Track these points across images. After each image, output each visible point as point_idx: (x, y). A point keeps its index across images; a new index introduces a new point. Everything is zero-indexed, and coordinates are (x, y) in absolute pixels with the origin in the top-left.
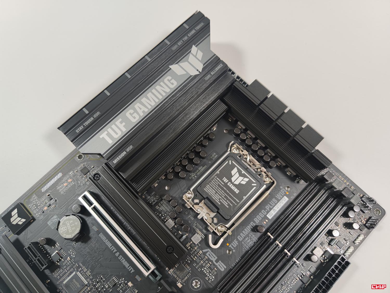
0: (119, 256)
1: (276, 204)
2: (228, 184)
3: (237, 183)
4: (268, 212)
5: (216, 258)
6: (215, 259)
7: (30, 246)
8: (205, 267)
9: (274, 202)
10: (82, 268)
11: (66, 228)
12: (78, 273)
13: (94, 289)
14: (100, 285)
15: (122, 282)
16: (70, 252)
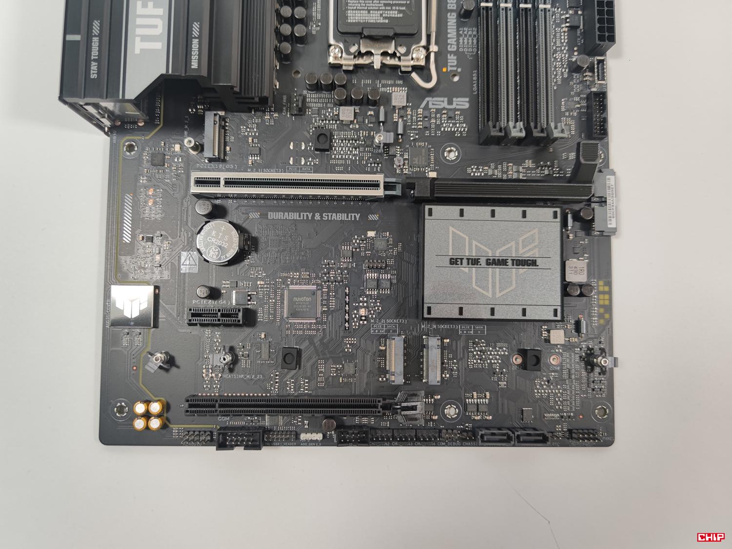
0: (322, 217)
6: (446, 102)
7: (192, 311)
8: (443, 124)
10: (290, 278)
11: (216, 248)
12: (292, 287)
13: (332, 284)
14: (334, 273)
15: (358, 241)
16: (254, 275)
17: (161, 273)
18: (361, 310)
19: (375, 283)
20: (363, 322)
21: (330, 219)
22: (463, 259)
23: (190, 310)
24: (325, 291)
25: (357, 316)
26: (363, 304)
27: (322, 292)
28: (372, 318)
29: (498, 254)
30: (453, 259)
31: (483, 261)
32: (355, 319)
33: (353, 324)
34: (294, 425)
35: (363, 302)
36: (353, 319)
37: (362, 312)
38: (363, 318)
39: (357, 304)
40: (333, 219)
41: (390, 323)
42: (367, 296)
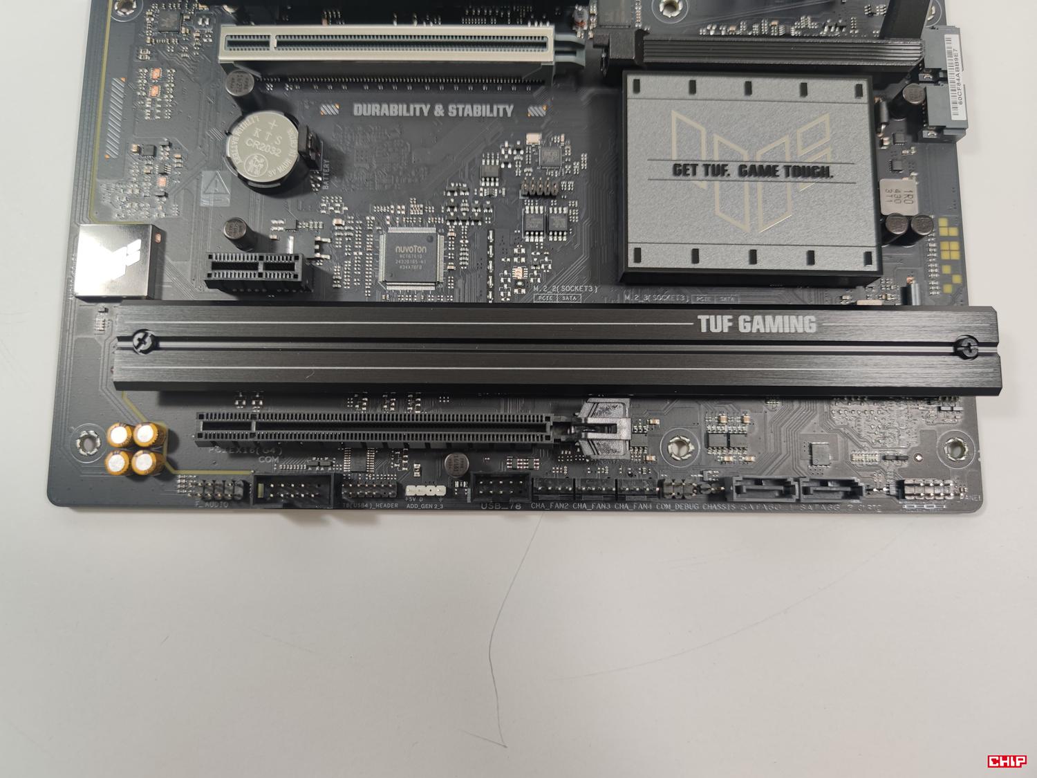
0: (446, 110)
7: (214, 261)
10: (389, 214)
11: (259, 158)
12: (392, 230)
13: (464, 225)
14: (467, 205)
15: (510, 152)
16: (327, 210)
17: (166, 207)
18: (516, 270)
19: (541, 221)
20: (520, 291)
21: (460, 114)
22: (697, 165)
23: (210, 257)
24: (452, 237)
25: (509, 280)
26: (519, 260)
27: (447, 239)
28: (535, 283)
29: (761, 157)
30: (680, 165)
31: (733, 169)
32: (506, 286)
33: (502, 294)
34: (392, 471)
35: (520, 255)
36: (502, 285)
37: (518, 273)
38: (520, 283)
39: (508, 260)
40: (465, 115)
41: (568, 292)
42: (526, 245)
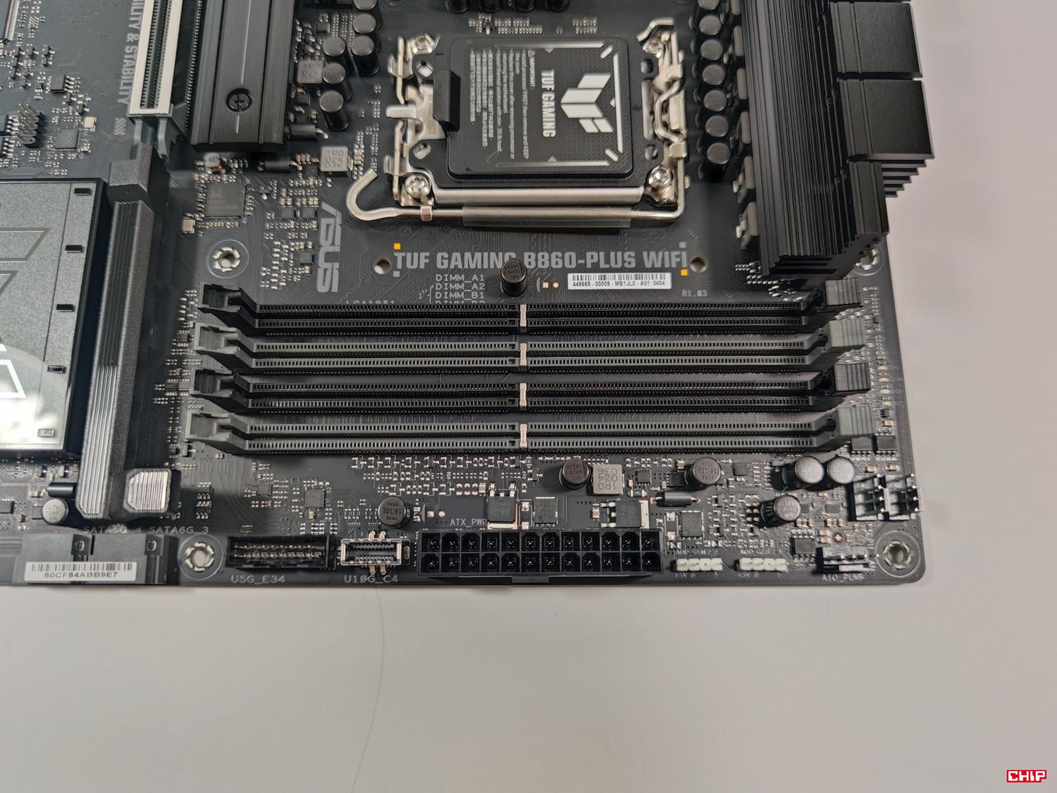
1: (623, 270)
2: (545, 96)
3: (571, 112)
4: (581, 269)
5: (337, 249)
6: (331, 249)
8: (288, 243)
9: (624, 262)
15: (79, 102)
